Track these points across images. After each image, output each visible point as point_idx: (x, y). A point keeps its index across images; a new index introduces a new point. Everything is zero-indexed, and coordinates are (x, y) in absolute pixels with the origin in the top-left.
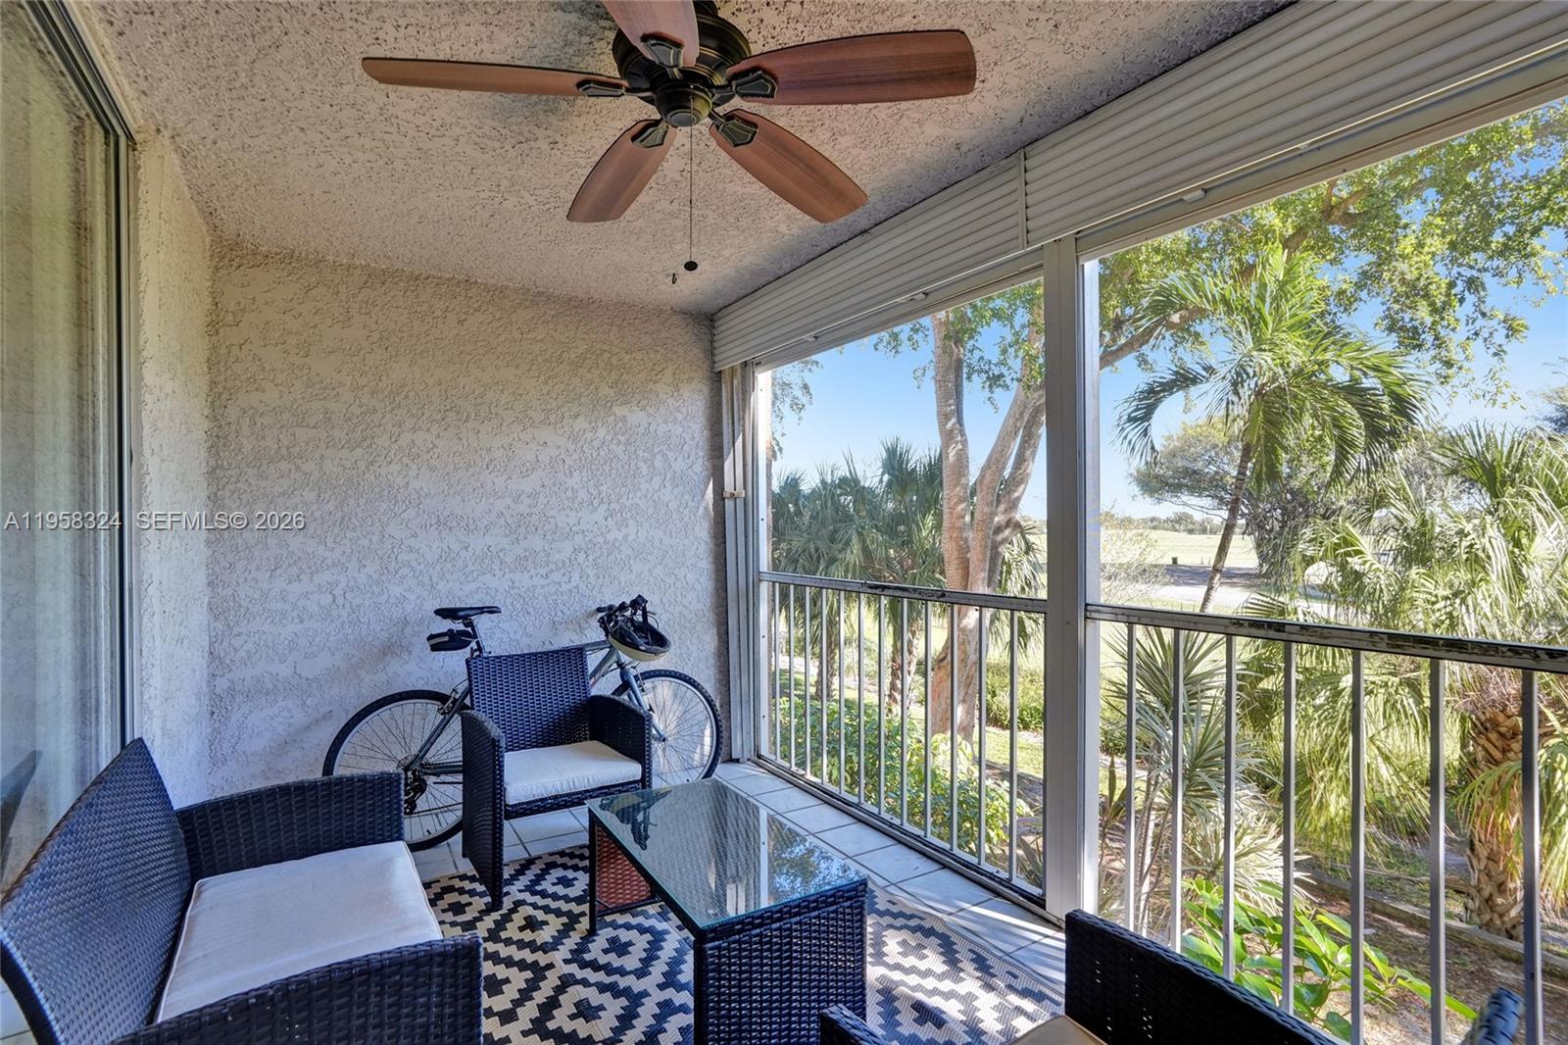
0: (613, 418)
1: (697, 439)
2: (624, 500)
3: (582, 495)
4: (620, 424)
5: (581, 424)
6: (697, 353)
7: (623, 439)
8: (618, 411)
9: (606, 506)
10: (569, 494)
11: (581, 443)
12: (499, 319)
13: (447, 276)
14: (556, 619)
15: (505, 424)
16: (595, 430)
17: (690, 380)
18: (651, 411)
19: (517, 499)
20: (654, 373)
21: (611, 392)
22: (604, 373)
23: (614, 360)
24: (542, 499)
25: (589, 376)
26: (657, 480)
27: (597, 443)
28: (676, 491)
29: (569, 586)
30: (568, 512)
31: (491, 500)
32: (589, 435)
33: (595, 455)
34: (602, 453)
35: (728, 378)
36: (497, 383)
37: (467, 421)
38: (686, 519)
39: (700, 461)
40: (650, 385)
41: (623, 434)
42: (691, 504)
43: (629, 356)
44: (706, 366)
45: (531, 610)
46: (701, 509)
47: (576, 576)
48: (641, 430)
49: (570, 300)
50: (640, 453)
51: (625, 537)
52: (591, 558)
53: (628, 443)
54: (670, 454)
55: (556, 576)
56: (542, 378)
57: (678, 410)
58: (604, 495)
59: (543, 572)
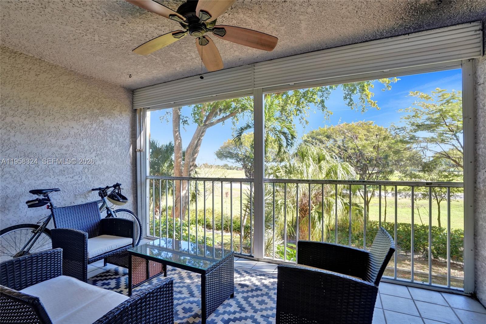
0: (99, 120)
1: (127, 131)
2: (102, 150)
3: (87, 148)
4: (101, 123)
5: (86, 121)
6: (127, 102)
7: (102, 128)
8: (101, 118)
9: (95, 152)
10: (82, 147)
11: (86, 129)
12: (54, 77)
13: (31, 55)
14: (76, 193)
15: (56, 118)
16: (92, 124)
17: (125, 111)
18: (112, 120)
19: (61, 147)
20: (113, 107)
21: (98, 111)
22: (96, 104)
23: (100, 100)
24: (71, 148)
25: (90, 105)
26: (114, 145)
27: (92, 129)
28: (120, 148)
29: (81, 181)
30: (81, 154)
31: (50, 148)
32: (90, 126)
33: (92, 133)
34: (94, 133)
35: (139, 112)
36: (53, 102)
37: (39, 115)
38: (123, 158)
39: (128, 138)
40: (112, 111)
41: (102, 127)
42: (125, 153)
43: (105, 100)
44: (130, 107)
45: (66, 190)
46: (128, 155)
47: (84, 177)
48: (108, 126)
49: (84, 75)
50: (108, 134)
51: (103, 164)
52: (90, 171)
53: (104, 130)
54: (118, 135)
55: (76, 178)
56: (72, 103)
57: (121, 120)
58: (95, 148)
59: (71, 176)
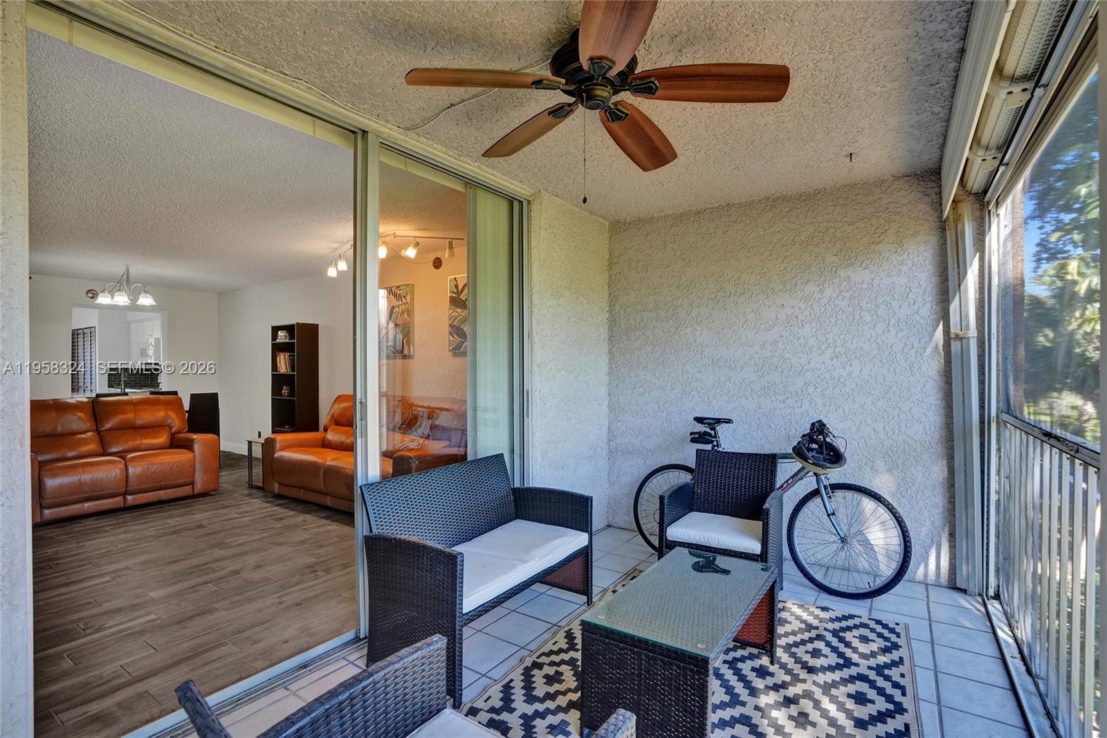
0: (838, 279)
1: (923, 287)
2: (848, 344)
3: (812, 341)
4: (845, 284)
5: (811, 288)
6: (923, 208)
7: (847, 295)
8: (843, 273)
9: (830, 351)
10: (802, 341)
11: (811, 302)
12: (750, 224)
13: (716, 205)
14: (790, 433)
15: (754, 295)
16: (822, 291)
17: (915, 234)
18: (874, 268)
19: (763, 347)
20: (877, 235)
21: (836, 259)
22: (830, 245)
23: (838, 234)
24: (780, 345)
25: (817, 250)
26: (880, 327)
27: (825, 301)
28: (900, 335)
29: (801, 410)
30: (799, 355)
31: (745, 348)
32: (817, 296)
33: (822, 311)
34: (829, 308)
35: (952, 224)
36: (748, 268)
37: (730, 296)
38: (913, 359)
39: (928, 306)
40: (873, 247)
41: (847, 291)
42: (916, 345)
43: (851, 227)
44: (935, 214)
45: (772, 425)
46: (929, 350)
47: (806, 403)
48: (865, 286)
49: (800, 196)
50: (863, 304)
51: (850, 374)
52: (819, 390)
53: (852, 298)
54: (894, 303)
55: (791, 402)
56: (780, 258)
57: (902, 263)
58: (830, 340)
59: (781, 398)
